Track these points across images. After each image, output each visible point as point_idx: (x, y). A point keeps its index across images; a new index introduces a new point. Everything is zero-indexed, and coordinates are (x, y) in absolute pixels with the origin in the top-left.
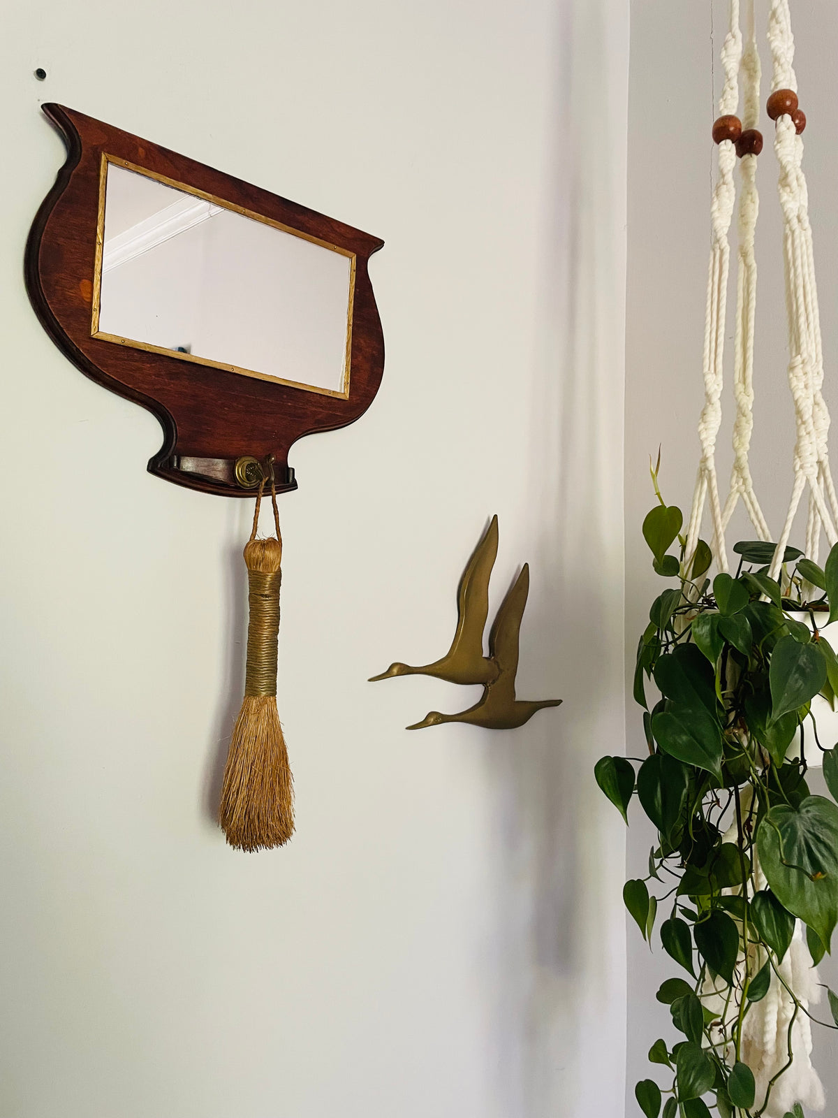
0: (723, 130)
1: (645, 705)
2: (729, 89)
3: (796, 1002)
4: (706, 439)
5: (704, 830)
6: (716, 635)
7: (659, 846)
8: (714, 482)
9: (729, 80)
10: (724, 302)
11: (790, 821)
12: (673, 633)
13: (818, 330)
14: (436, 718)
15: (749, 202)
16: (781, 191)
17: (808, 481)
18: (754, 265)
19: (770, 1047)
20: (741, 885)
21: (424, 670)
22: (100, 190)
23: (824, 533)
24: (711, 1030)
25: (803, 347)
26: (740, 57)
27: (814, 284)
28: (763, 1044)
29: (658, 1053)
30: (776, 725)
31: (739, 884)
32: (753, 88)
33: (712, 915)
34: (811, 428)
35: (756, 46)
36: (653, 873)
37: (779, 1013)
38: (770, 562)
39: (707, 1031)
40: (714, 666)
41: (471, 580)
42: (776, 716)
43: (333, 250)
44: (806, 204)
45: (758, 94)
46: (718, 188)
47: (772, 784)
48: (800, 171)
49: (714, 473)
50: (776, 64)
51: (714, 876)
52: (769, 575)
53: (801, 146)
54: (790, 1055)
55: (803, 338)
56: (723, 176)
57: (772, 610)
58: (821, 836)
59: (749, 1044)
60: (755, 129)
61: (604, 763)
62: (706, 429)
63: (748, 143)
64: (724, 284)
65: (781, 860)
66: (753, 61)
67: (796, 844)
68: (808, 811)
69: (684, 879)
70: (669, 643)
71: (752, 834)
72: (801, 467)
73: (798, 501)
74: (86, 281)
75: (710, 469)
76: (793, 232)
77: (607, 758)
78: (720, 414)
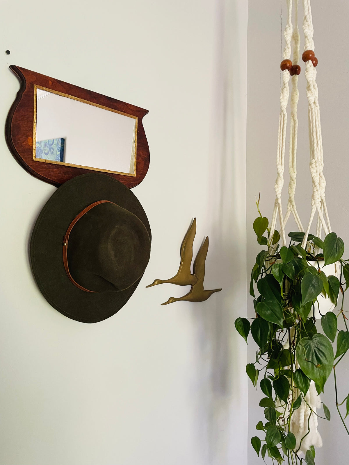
0: (284, 66)
1: (254, 296)
2: (287, 48)
3: (311, 409)
4: (278, 191)
5: (277, 345)
6: (281, 271)
7: (260, 351)
8: (281, 209)
9: (287, 45)
10: (285, 136)
11: (309, 343)
12: (265, 268)
13: (322, 147)
14: (173, 300)
15: (295, 94)
16: (307, 92)
17: (317, 209)
18: (297, 120)
19: (302, 425)
20: (291, 365)
21: (167, 281)
22: (34, 100)
23: (323, 229)
24: (279, 419)
25: (316, 156)
26: (292, 35)
27: (320, 128)
28: (299, 424)
29: (260, 426)
30: (304, 307)
31: (290, 365)
32: (297, 47)
33: (280, 377)
34: (318, 188)
35: (298, 30)
36: (257, 361)
37: (305, 412)
38: (302, 241)
39: (278, 420)
40: (280, 284)
41: (186, 244)
42: (303, 303)
43: (129, 116)
44: (317, 96)
45: (299, 50)
46: (282, 89)
47: (302, 328)
48: (315, 82)
49: (281, 205)
50: (306, 39)
51: (280, 362)
52: (302, 246)
53: (316, 72)
54: (309, 429)
55: (315, 152)
56: (285, 84)
57: (303, 261)
58: (320, 349)
59: (294, 424)
60: (297, 64)
61: (238, 320)
62: (278, 187)
63: (295, 70)
64: (285, 129)
65: (305, 359)
66: (297, 36)
67: (311, 352)
68: (315, 339)
69: (269, 362)
70: (263, 272)
71: (295, 347)
72: (314, 203)
73: (313, 217)
74: (30, 137)
75: (279, 203)
76: (312, 109)
77: (239, 318)
78: (283, 181)
